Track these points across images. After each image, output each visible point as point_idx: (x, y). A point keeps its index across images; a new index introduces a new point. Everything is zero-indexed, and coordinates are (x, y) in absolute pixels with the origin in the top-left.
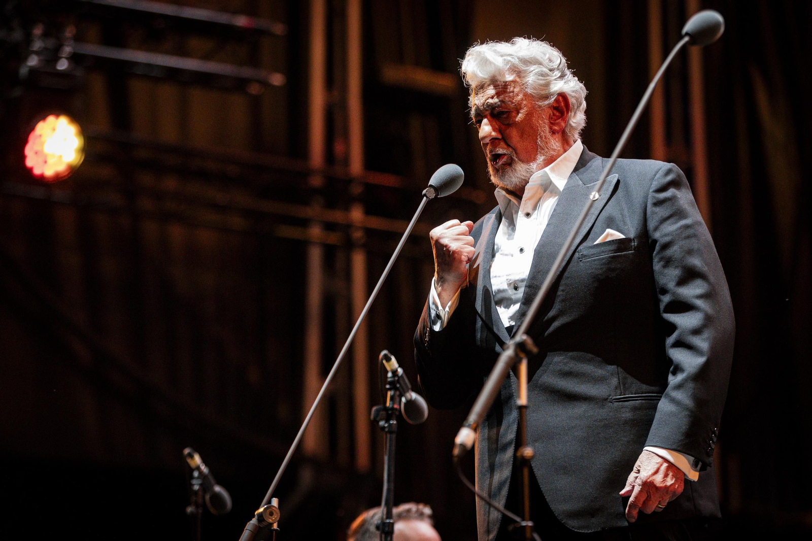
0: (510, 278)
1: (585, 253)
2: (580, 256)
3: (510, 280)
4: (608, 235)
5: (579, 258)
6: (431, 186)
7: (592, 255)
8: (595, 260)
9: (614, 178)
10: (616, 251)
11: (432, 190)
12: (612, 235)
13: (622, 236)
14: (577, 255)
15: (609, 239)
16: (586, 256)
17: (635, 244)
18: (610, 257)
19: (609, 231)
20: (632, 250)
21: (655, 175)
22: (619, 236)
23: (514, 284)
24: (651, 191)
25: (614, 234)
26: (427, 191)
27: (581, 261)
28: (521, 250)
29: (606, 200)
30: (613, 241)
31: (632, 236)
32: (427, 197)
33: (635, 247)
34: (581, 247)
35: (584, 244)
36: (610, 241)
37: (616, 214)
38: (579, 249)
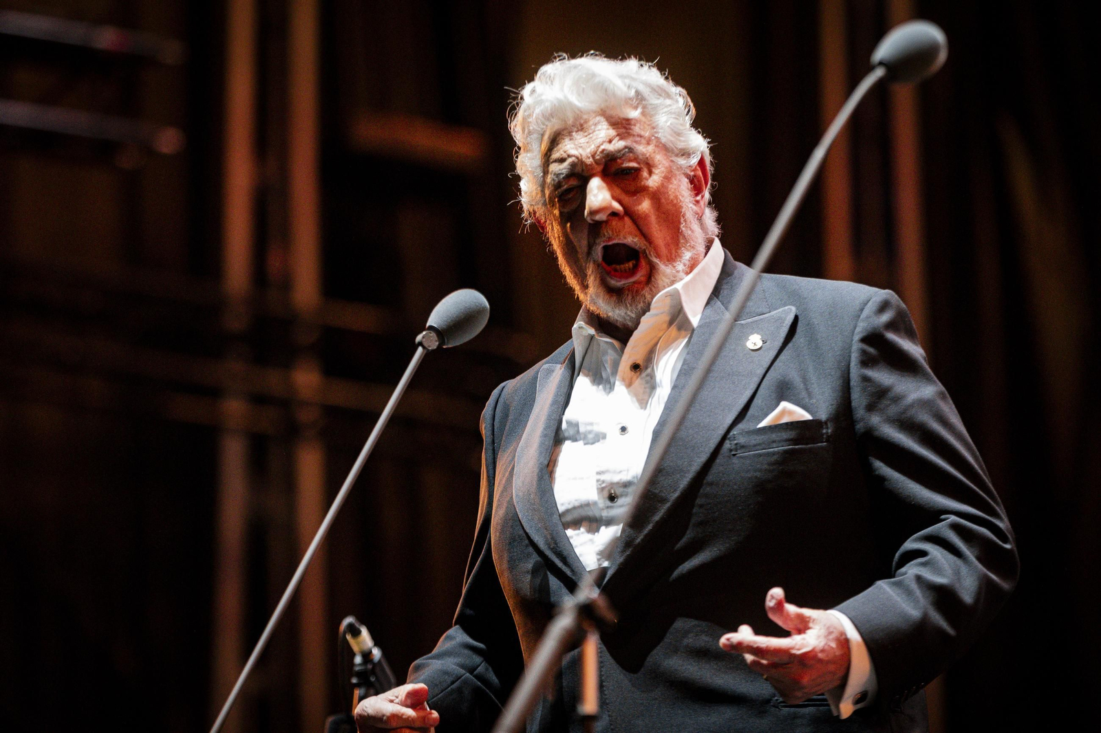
0: (603, 477)
1: (742, 440)
2: (733, 447)
3: (603, 482)
4: (783, 412)
5: (731, 450)
6: (431, 328)
7: (755, 446)
8: (760, 455)
9: (789, 313)
10: (794, 441)
11: (433, 334)
12: (791, 413)
13: (808, 417)
14: (727, 445)
15: (785, 420)
16: (743, 447)
17: (828, 431)
18: (786, 452)
19: (784, 405)
20: (822, 442)
21: (862, 310)
22: (803, 416)
23: (609, 491)
24: (857, 337)
25: (791, 412)
26: (423, 337)
27: (734, 455)
28: (623, 429)
29: (777, 351)
30: (792, 423)
31: (823, 416)
32: (424, 347)
33: (828, 436)
34: (734, 432)
35: (741, 426)
36: (787, 424)
37: (794, 377)
38: (731, 434)
